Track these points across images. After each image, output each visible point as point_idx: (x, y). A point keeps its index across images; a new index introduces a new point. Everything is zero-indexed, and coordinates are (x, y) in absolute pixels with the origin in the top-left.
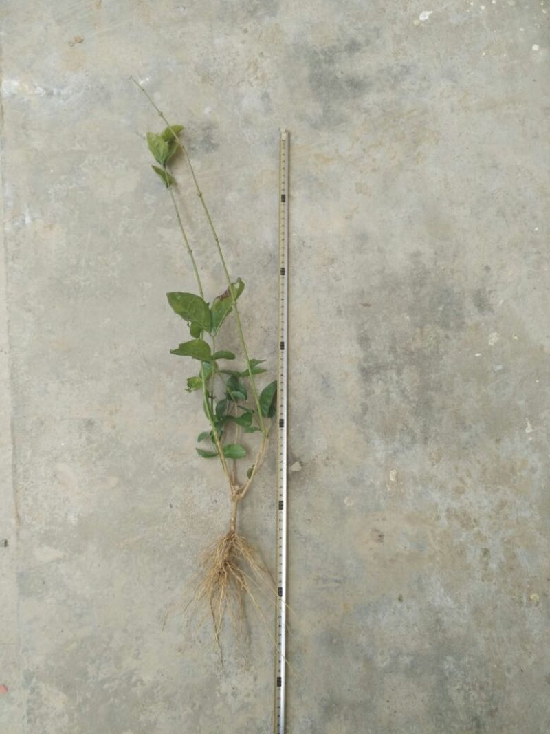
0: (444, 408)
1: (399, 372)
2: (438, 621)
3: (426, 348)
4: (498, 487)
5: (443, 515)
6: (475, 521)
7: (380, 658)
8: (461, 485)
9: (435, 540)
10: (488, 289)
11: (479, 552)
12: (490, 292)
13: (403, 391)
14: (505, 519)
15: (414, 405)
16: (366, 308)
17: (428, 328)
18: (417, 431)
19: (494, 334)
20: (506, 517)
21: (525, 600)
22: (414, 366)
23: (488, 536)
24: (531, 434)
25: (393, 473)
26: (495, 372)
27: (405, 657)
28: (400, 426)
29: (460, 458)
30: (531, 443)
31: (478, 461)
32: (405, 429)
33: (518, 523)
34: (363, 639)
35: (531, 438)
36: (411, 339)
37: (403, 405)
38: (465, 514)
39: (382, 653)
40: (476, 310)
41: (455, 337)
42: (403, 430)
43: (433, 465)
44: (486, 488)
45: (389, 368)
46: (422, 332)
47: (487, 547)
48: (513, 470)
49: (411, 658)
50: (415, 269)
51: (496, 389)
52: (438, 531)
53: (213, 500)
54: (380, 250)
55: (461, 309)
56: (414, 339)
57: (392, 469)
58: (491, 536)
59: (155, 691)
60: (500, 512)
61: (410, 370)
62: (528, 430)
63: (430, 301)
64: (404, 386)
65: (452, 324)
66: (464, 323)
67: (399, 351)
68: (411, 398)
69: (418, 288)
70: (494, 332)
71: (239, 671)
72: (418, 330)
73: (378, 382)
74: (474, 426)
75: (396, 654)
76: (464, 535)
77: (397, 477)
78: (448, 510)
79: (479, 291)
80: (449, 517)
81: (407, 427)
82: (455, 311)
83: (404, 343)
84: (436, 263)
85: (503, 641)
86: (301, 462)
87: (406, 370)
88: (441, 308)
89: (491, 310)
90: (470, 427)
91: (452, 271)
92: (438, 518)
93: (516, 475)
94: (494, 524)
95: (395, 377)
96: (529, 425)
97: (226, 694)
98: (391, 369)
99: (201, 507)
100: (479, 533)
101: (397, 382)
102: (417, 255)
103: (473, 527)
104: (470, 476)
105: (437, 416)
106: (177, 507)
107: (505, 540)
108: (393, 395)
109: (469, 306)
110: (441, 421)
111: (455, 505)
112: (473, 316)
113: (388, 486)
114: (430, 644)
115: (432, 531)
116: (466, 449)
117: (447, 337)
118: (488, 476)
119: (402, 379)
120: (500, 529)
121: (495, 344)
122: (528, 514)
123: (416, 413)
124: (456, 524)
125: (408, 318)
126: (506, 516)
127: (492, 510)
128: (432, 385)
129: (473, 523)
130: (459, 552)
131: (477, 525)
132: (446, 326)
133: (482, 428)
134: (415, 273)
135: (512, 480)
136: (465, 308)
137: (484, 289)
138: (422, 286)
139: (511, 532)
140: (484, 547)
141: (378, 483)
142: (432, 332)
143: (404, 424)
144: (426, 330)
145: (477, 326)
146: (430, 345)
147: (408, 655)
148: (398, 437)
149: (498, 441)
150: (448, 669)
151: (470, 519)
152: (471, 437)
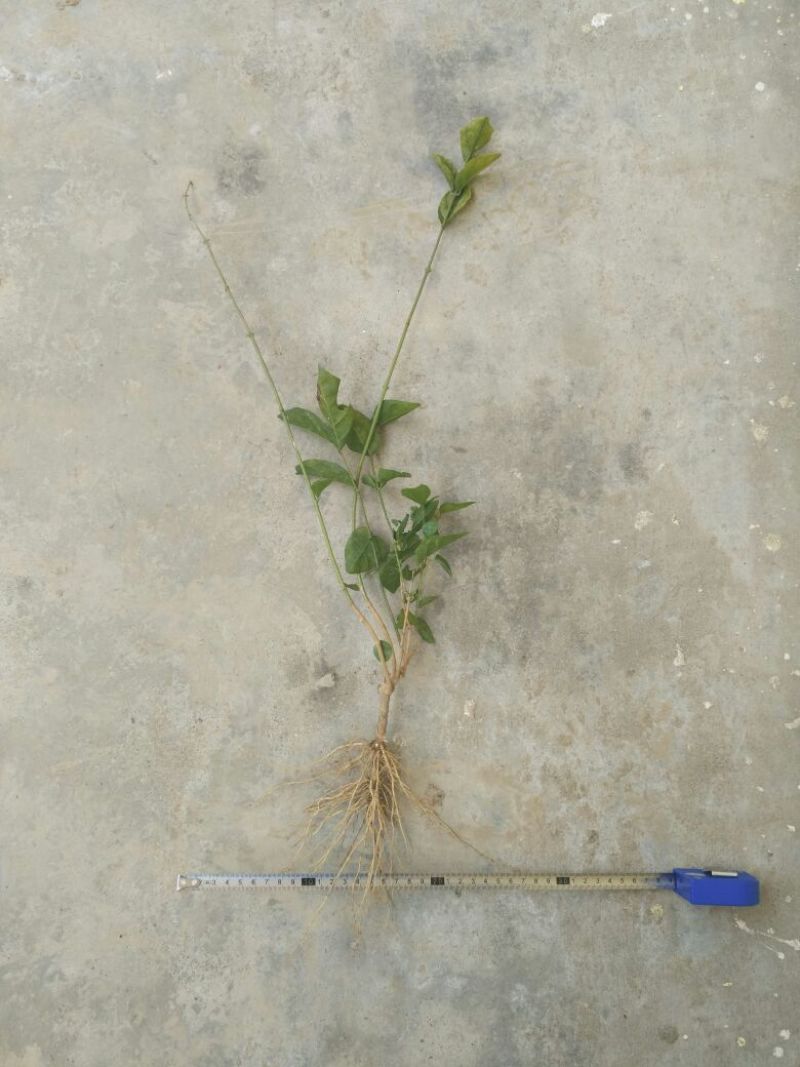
0: (556, 614)
1: (496, 556)
2: (509, 930)
3: (539, 524)
4: (623, 741)
5: (536, 774)
6: (583, 789)
7: (417, 975)
8: (568, 734)
9: (519, 810)
10: (644, 445)
11: (583, 836)
12: (647, 449)
13: (498, 585)
14: (626, 790)
15: (512, 606)
16: (458, 455)
17: (547, 494)
18: (513, 646)
19: (644, 514)
20: (629, 789)
21: (642, 913)
22: (520, 549)
23: (598, 814)
24: (681, 668)
25: (470, 704)
26: (638, 570)
27: (455, 979)
28: (488, 635)
29: (571, 693)
30: (680, 681)
31: (598, 700)
32: (494, 640)
33: (646, 797)
34: (396, 946)
35: (680, 675)
36: (520, 508)
37: (496, 605)
38: (569, 776)
39: (422, 969)
40: (622, 474)
41: (585, 512)
42: (491, 642)
43: (530, 698)
44: (605, 742)
45: (482, 547)
46: (537, 500)
47: (596, 829)
48: (647, 718)
49: (464, 981)
50: (538, 404)
51: (637, 597)
52: (525, 798)
53: (197, 718)
54: (491, 370)
55: (599, 470)
56: (524, 508)
57: (469, 699)
58: (603, 813)
59: (80, 991)
60: (622, 779)
61: (513, 553)
62: (678, 662)
63: (555, 454)
64: (501, 577)
65: (583, 492)
66: (600, 492)
67: (500, 524)
68: (509, 597)
69: (539, 433)
70: (644, 510)
71: (207, 974)
72: (532, 496)
73: (464, 566)
74: (597, 646)
75: (441, 973)
76: (564, 807)
77: (474, 711)
78: (544, 768)
79: (629, 447)
80: (543, 779)
81: (498, 639)
82: (589, 472)
83: (508, 513)
84: (570, 396)
85: (602, 970)
86: (335, 674)
87: (506, 554)
88: (569, 467)
89: (644, 476)
90: (592, 647)
91: (593, 412)
92: (528, 778)
93: (651, 726)
94: (610, 796)
95: (489, 562)
96: (680, 654)
97: (184, 1006)
98: (485, 549)
99: (178, 727)
100: (586, 807)
101: (492, 570)
102: (543, 382)
103: (579, 798)
104: (582, 720)
105: (544, 626)
106: (141, 723)
107: (624, 822)
108: (483, 589)
109: (612, 466)
110: (549, 634)
111: (557, 762)
112: (614, 483)
113: (459, 723)
114: (494, 963)
115: (518, 797)
116: (583, 679)
117: (574, 510)
118: (610, 724)
119: (498, 567)
120: (617, 804)
121: (643, 528)
122: (661, 787)
123: (513, 619)
124: (554, 791)
125: (519, 476)
126: (630, 786)
127: (610, 775)
128: (542, 579)
129: (579, 791)
130: (554, 832)
131: (584, 795)
132: (573, 493)
133: (609, 651)
134: (538, 409)
135: (645, 734)
136: (606, 470)
137: (637, 445)
138: (545, 430)
139: (633, 810)
140: (591, 829)
141: (446, 716)
142: (551, 501)
143: (494, 632)
144: (542, 496)
145: (620, 499)
146: (546, 520)
147: (460, 975)
148: (483, 650)
149: (630, 673)
150: (516, 1002)
151: (575, 784)
152: (591, 663)
